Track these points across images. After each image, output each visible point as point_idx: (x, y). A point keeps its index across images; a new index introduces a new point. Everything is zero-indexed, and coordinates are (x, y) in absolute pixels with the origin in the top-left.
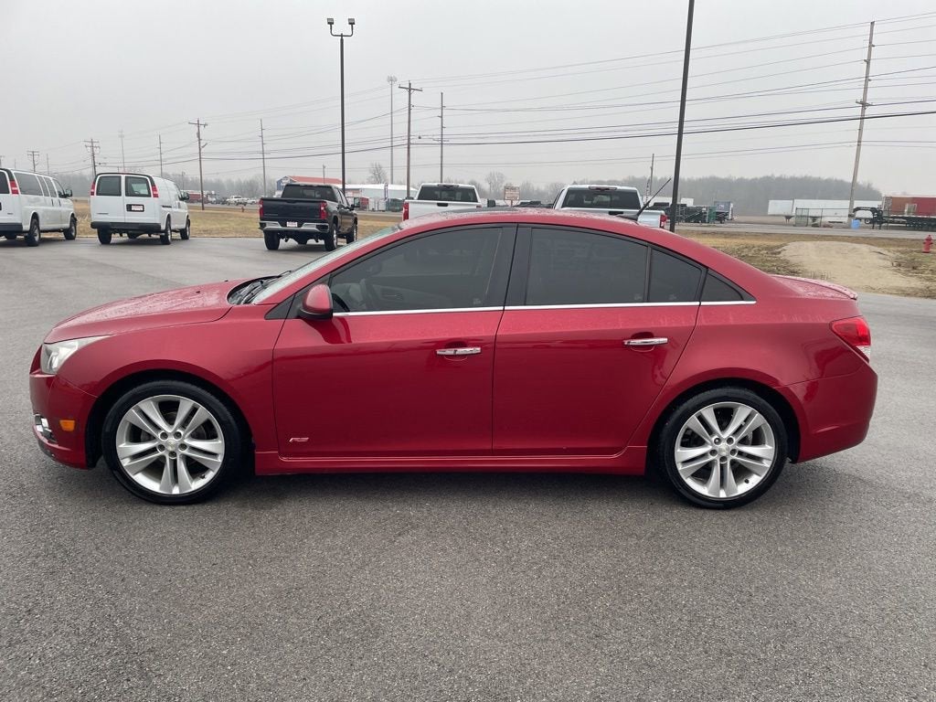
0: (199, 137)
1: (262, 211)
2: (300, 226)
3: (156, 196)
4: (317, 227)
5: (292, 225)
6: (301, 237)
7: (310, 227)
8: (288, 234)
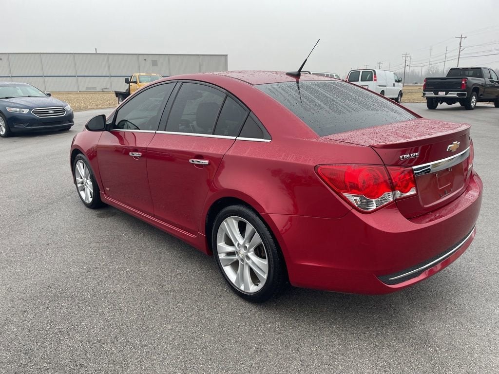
0: (460, 45)
1: (425, 86)
2: (446, 94)
3: (375, 80)
4: (458, 94)
5: (442, 94)
6: (450, 101)
7: (453, 94)
8: (443, 100)
